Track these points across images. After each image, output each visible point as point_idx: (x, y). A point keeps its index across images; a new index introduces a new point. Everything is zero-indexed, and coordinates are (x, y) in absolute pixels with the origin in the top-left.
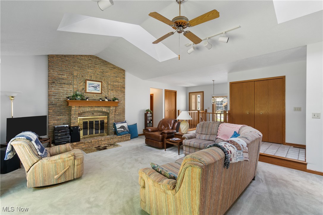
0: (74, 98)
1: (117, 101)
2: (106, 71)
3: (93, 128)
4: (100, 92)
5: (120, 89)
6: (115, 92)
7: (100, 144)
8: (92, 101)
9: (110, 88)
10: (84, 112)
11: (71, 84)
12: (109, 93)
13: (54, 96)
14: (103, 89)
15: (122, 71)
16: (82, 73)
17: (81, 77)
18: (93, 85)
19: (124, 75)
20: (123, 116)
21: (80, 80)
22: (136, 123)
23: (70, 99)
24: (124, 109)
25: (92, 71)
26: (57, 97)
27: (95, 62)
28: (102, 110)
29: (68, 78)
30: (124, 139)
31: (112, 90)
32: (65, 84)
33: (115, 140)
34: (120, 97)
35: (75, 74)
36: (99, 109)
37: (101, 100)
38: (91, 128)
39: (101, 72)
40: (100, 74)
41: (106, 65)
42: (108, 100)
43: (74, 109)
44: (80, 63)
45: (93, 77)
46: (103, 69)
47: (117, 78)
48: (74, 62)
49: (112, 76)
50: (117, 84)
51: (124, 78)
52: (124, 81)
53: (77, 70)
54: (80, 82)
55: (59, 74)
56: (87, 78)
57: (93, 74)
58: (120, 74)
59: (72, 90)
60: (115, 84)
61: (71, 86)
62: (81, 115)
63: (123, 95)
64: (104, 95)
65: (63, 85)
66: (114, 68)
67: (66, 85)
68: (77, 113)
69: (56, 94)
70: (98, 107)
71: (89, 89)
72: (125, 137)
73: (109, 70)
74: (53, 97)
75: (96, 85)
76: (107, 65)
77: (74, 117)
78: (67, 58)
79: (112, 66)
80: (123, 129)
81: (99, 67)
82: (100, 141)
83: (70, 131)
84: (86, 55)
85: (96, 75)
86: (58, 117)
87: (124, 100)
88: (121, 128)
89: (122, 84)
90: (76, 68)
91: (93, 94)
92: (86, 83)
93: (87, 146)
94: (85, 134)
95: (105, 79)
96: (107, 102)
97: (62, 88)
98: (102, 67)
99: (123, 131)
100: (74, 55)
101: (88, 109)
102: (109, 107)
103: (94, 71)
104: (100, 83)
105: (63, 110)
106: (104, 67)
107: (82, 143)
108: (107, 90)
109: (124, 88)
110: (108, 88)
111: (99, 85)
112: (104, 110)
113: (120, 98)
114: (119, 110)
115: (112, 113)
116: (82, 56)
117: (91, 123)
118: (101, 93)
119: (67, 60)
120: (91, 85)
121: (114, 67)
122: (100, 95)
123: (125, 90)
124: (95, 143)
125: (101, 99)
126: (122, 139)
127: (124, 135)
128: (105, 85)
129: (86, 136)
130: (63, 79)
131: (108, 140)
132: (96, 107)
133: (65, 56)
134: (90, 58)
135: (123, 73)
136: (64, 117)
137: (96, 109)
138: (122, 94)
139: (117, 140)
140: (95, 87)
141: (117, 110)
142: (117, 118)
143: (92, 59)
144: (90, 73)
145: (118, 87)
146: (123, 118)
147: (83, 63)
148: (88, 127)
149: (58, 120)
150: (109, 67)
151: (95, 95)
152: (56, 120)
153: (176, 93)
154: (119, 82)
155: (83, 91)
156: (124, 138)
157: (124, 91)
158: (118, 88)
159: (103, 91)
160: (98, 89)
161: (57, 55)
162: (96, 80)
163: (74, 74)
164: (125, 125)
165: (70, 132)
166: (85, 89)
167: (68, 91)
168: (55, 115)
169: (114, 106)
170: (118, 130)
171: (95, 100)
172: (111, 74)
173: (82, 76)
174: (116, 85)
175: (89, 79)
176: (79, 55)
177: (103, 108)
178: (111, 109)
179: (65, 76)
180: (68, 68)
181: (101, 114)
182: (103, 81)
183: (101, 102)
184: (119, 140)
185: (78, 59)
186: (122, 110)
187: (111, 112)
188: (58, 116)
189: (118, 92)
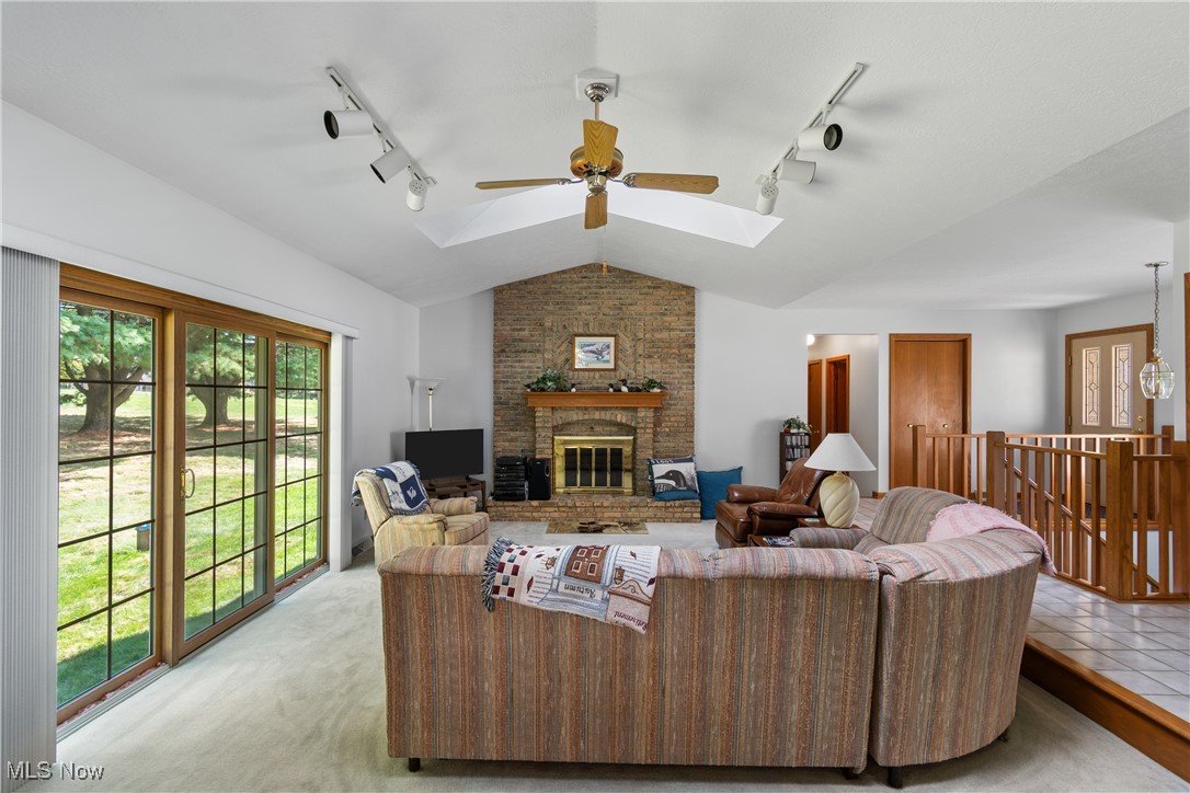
0: (539, 388)
1: (656, 390)
2: (629, 301)
3: (605, 470)
4: (611, 366)
5: (676, 351)
6: (659, 361)
7: (599, 515)
8: (591, 392)
9: (641, 352)
10: (569, 424)
11: (538, 351)
12: (639, 368)
13: (504, 382)
14: (620, 355)
15: (684, 293)
16: (564, 318)
17: (561, 328)
18: (590, 348)
19: (692, 303)
20: (689, 439)
21: (559, 338)
22: (741, 468)
23: (533, 390)
24: (692, 415)
25: (589, 307)
26: (509, 385)
27: (598, 282)
28: (613, 419)
29: (532, 336)
30: (677, 515)
31: (650, 357)
32: (525, 351)
33: (645, 513)
34: (676, 378)
35: (548, 324)
36: (607, 416)
37: (611, 390)
38: (586, 470)
39: (616, 308)
40: (611, 313)
41: (631, 282)
42: (630, 390)
43: (541, 414)
44: (559, 293)
45: (591, 324)
46: (622, 296)
47: (666, 318)
48: (547, 293)
49: (649, 312)
50: (665, 335)
51: (691, 314)
52: (692, 324)
53: (552, 313)
54: (560, 342)
55: (514, 330)
56: (576, 330)
57: (591, 318)
58: (675, 302)
59: (541, 365)
60: (658, 336)
61: (538, 355)
62: (562, 430)
63: (685, 370)
64: (623, 373)
65: (522, 354)
66: (654, 288)
67: (528, 355)
68: (549, 425)
69: (507, 377)
70: (604, 409)
71: (582, 359)
72: (680, 510)
73: (640, 297)
74: (502, 385)
75: (599, 346)
76: (633, 284)
77: (543, 434)
78: (530, 287)
79: (649, 283)
80: (673, 483)
81: (609, 293)
82: (598, 507)
83: (526, 469)
84: (573, 269)
85: (601, 316)
86: (512, 434)
87: (690, 386)
88: (667, 476)
89: (683, 334)
90: (551, 308)
91: (592, 374)
92: (572, 343)
93: (565, 515)
94: (570, 482)
95: (626, 327)
96: (625, 394)
97: (520, 361)
98: (617, 291)
99: (673, 489)
100: (545, 276)
101: (575, 416)
102: (635, 409)
103: (596, 308)
104: (611, 340)
105: (522, 417)
106: (623, 291)
107: (552, 505)
108: (631, 359)
109: (692, 346)
110: (635, 352)
111: (608, 347)
112: (621, 417)
113: (676, 381)
114: (671, 419)
115: (645, 428)
116: (563, 272)
117: (586, 453)
118: (615, 370)
119: (529, 292)
120: (587, 348)
121: (657, 284)
122: (612, 373)
123: (693, 353)
124: (585, 512)
125: (611, 386)
126: (670, 515)
127: (677, 503)
128: (627, 344)
129: (573, 489)
130: (521, 340)
131: (623, 508)
132: (597, 409)
133: (526, 282)
134: (585, 274)
135: (689, 299)
136: (523, 433)
137: (597, 415)
138: (683, 367)
139: (651, 512)
140: (598, 353)
141: (667, 419)
142: (665, 444)
143: (589, 274)
144: (583, 315)
145: (667, 345)
146: (687, 445)
147: (567, 292)
148: (579, 463)
149: (512, 440)
150: (640, 288)
151: (597, 375)
152: (509, 441)
153: (963, 344)
154: (673, 330)
155: (567, 367)
156: (676, 510)
157: (690, 356)
158: (670, 347)
159: (620, 363)
160: (606, 358)
161: (509, 285)
162: (602, 331)
163: (546, 324)
164: (686, 469)
165: (526, 473)
166: (570, 360)
167: (532, 367)
168: (506, 428)
169: (650, 408)
170: (656, 481)
171: (598, 388)
172: (645, 309)
173: (565, 327)
174: (661, 340)
175: (581, 331)
176: (558, 272)
177: (616, 412)
178: (639, 415)
179: (526, 333)
180: (531, 312)
181: (615, 429)
182: (621, 334)
183: (611, 394)
184: (659, 514)
185: (554, 282)
186: (683, 419)
187: (642, 425)
188: (512, 430)
189: (670, 361)
